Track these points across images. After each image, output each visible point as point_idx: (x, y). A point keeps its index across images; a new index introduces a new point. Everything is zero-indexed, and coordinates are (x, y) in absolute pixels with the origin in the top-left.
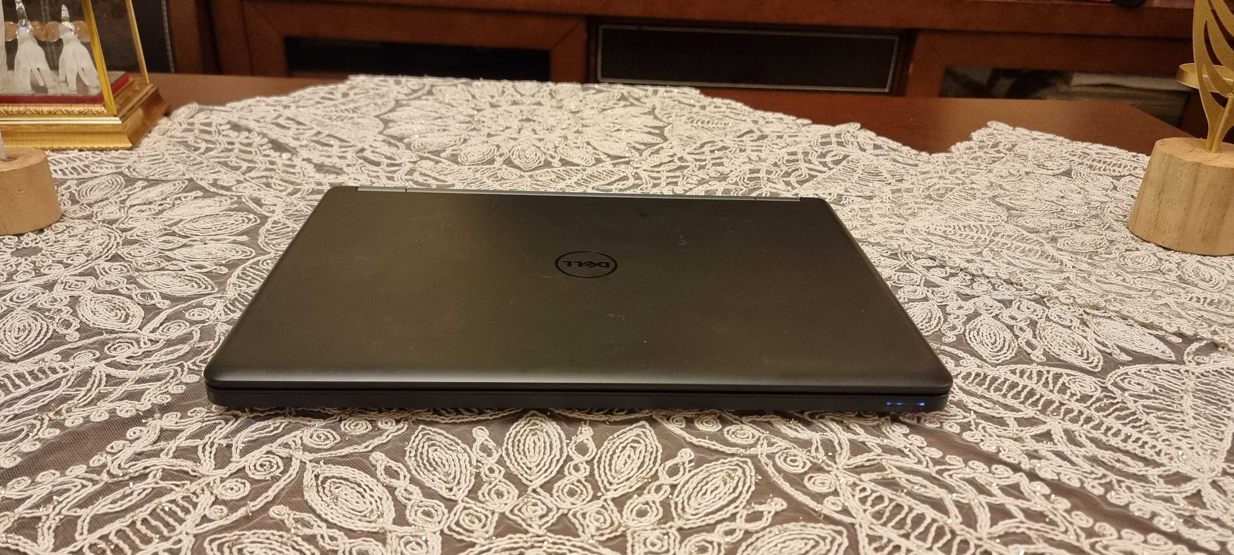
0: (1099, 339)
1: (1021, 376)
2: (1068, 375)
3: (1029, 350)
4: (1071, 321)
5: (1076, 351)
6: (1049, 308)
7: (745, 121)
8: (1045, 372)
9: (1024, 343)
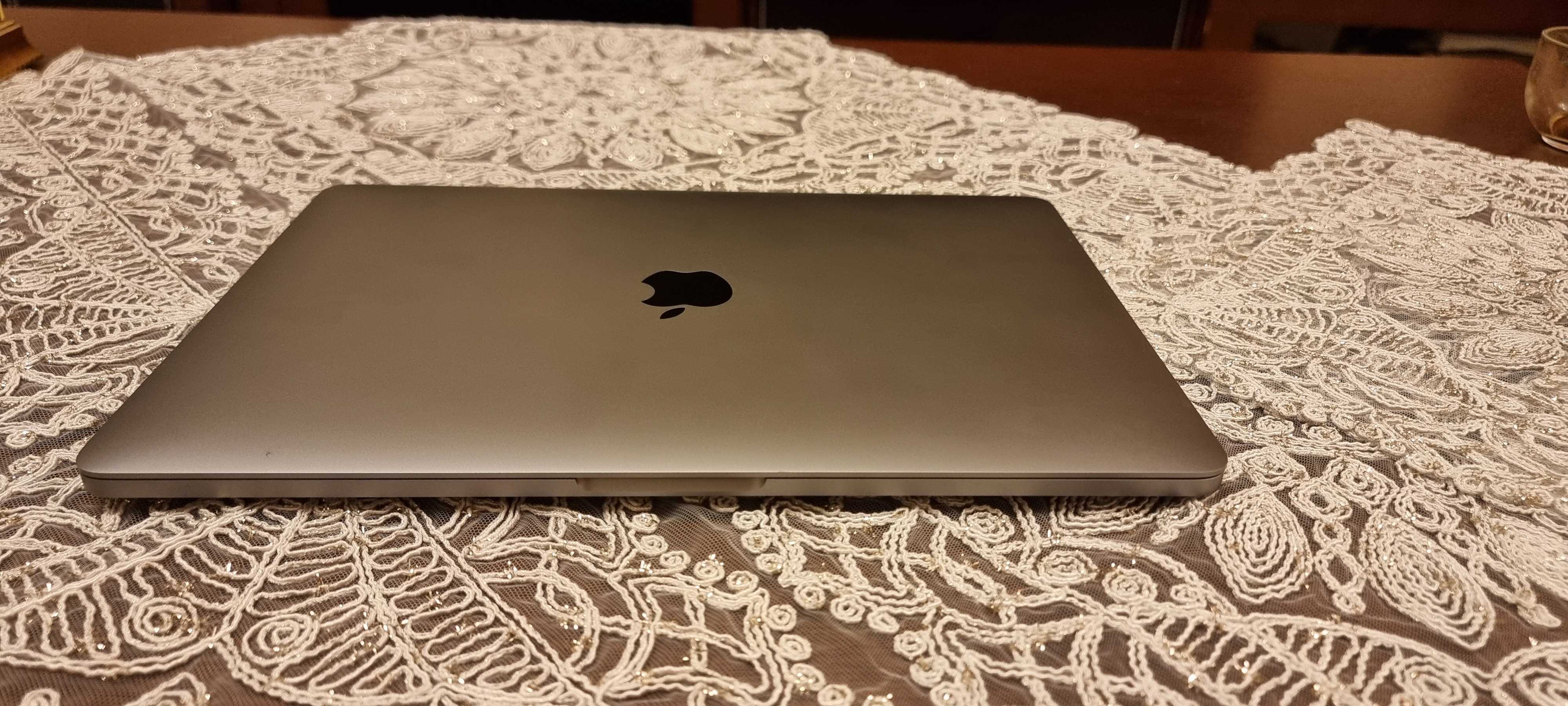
0: (1494, 565)
1: (1296, 648)
2: (1408, 653)
3: (1333, 582)
4: (1442, 517)
5: (1438, 594)
6: (1401, 483)
7: (949, 105)
8: (1355, 642)
9: (1326, 564)
